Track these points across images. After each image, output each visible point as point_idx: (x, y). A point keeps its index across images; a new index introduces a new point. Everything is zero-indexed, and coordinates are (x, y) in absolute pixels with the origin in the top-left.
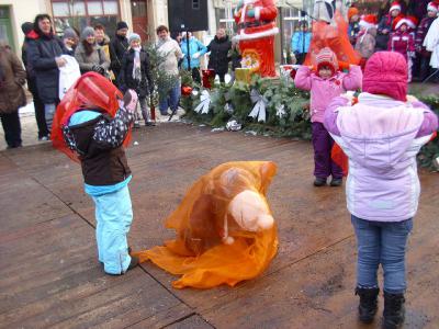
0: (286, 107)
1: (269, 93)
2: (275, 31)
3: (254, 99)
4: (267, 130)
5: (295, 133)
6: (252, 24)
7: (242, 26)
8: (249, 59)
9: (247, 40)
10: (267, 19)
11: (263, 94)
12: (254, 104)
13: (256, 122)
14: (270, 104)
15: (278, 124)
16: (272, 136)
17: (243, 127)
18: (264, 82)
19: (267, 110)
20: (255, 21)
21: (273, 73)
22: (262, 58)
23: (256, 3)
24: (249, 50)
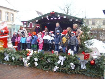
0: (15, 57)
1: (10, 54)
2: (8, 36)
4: (9, 63)
5: (17, 64)
8: (1, 43)
9: (0, 38)
10: (6, 33)
11: (8, 54)
12: (6, 56)
13: (6, 61)
14: (10, 57)
15: (13, 61)
16: (11, 65)
17: (2, 62)
18: (8, 51)
19: (9, 58)
20: (3, 33)
21: (7, 47)
22: (4, 43)
23: (3, 29)
24: (1, 41)
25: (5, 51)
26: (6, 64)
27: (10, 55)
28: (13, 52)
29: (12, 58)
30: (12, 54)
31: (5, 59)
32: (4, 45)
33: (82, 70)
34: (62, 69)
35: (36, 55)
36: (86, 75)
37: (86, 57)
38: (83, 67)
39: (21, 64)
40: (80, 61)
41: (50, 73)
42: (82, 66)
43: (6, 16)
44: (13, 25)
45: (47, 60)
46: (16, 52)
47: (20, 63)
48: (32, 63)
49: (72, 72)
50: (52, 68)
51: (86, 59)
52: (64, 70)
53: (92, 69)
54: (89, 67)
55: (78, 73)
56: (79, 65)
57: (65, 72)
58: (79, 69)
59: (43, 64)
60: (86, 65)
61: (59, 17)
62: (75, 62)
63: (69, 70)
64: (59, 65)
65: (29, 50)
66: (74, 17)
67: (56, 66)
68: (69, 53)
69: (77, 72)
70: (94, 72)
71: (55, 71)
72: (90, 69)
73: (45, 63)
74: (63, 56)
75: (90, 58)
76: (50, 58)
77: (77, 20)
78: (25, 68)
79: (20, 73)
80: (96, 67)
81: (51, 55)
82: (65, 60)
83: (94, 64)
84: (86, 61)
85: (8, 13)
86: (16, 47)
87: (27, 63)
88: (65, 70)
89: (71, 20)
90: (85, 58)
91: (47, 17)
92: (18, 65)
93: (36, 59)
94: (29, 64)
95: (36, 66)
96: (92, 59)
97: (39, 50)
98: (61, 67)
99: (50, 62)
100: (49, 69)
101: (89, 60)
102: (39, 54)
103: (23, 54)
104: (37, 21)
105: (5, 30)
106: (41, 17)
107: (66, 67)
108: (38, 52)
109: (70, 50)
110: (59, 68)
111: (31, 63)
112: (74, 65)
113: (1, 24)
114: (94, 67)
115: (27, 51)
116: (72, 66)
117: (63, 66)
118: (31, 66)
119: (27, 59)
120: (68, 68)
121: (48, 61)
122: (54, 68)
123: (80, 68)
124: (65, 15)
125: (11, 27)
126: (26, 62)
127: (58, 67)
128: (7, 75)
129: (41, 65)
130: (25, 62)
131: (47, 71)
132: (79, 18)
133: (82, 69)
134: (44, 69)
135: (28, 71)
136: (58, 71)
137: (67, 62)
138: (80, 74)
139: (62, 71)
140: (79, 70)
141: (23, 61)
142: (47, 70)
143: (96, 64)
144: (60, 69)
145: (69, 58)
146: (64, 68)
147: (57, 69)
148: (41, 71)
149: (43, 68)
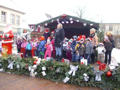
0: (20, 65)
1: (14, 61)
2: (13, 41)
3: (9, 62)
4: (13, 72)
5: (22, 73)
6: (6, 39)
7: (3, 39)
8: (5, 49)
9: (4, 43)
10: (11, 38)
11: (12, 61)
12: (9, 64)
13: (10, 69)
14: (15, 64)
15: (17, 70)
16: (15, 74)
17: (5, 71)
18: (13, 58)
19: (13, 66)
20: (7, 38)
21: (11, 53)
22: (8, 48)
23: (8, 33)
24: (5, 46)
25: (9, 58)
26: (10, 73)
27: (15, 63)
28: (18, 59)
29: (16, 66)
30: (17, 62)
31: (9, 67)
32: (8, 51)
33: (97, 83)
34: (74, 81)
35: (44, 64)
36: (101, 88)
37: (102, 68)
38: (98, 79)
39: (27, 74)
40: (94, 71)
41: (60, 85)
42: (97, 77)
43: (11, 18)
44: (19, 29)
45: (56, 70)
46: (21, 59)
47: (25, 72)
48: (40, 72)
49: (85, 85)
50: (62, 78)
51: (102, 69)
52: (75, 82)
53: (108, 82)
54: (105, 78)
55: (92, 86)
56: (94, 76)
57: (77, 84)
58: (93, 80)
59: (52, 74)
60: (101, 76)
61: (72, 21)
62: (89, 72)
63: (81, 82)
64: (71, 76)
65: (37, 57)
66: (88, 21)
67: (66, 77)
68: (82, 63)
69: (91, 84)
70: (111, 85)
71: (65, 82)
72: (106, 81)
73: (54, 73)
74: (75, 65)
75: (106, 69)
76: (60, 67)
77: (91, 25)
78: (30, 78)
79: (25, 84)
80: (113, 80)
81: (61, 64)
82: (78, 70)
83: (111, 75)
84: (102, 72)
85: (13, 15)
86: (22, 54)
87: (34, 73)
88: (77, 82)
89: (85, 25)
90: (100, 69)
91: (58, 20)
92: (23, 75)
93: (44, 68)
94: (36, 73)
95: (44, 76)
96: (109, 70)
97: (47, 58)
98: (72, 78)
99: (59, 72)
100: (59, 79)
101: (105, 71)
102: (47, 62)
103: (29, 62)
104: (46, 25)
105: (9, 34)
106: (51, 20)
107: (78, 78)
108: (47, 60)
109: (83, 58)
110: (71, 79)
111: (38, 73)
112: (88, 76)
113: (6, 27)
114: (111, 80)
115: (34, 59)
116: (85, 78)
117: (74, 76)
118: (37, 76)
119: (34, 68)
120: (81, 80)
121: (58, 71)
122: (64, 79)
123: (95, 80)
124: (78, 19)
125: (17, 31)
126: (33, 71)
127: (69, 77)
128: (10, 85)
129: (49, 75)
130: (31, 71)
131: (56, 83)
132: (94, 23)
133: (97, 81)
134: (53, 80)
135: (35, 81)
136: (68, 82)
137: (80, 72)
138: (94, 87)
139: (73, 83)
140: (94, 82)
141: (29, 70)
142: (56, 81)
143: (113, 76)
144: (71, 81)
145: (81, 68)
146: (76, 79)
147: (68, 80)
148: (49, 82)
149: (52, 78)
